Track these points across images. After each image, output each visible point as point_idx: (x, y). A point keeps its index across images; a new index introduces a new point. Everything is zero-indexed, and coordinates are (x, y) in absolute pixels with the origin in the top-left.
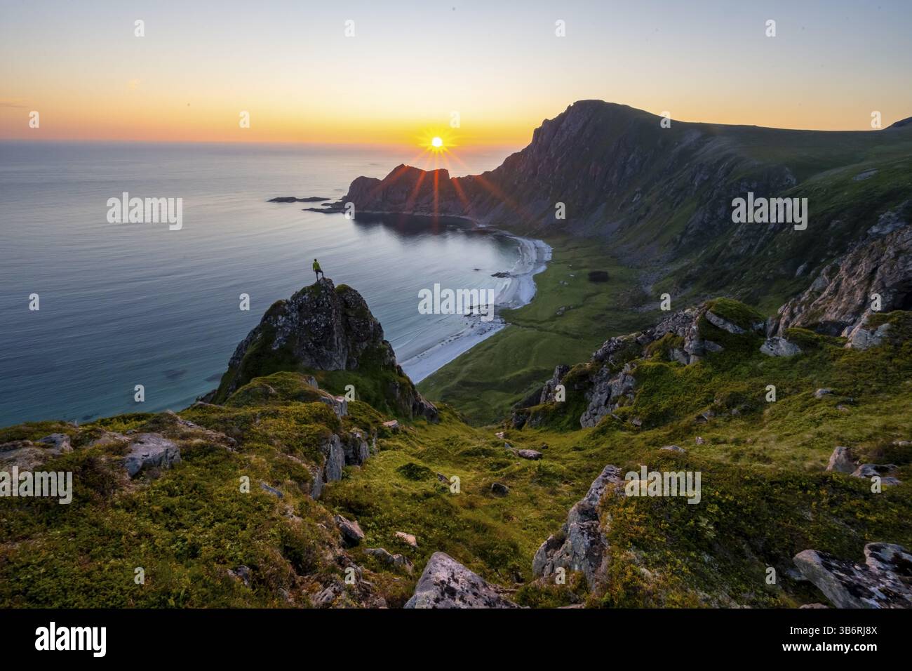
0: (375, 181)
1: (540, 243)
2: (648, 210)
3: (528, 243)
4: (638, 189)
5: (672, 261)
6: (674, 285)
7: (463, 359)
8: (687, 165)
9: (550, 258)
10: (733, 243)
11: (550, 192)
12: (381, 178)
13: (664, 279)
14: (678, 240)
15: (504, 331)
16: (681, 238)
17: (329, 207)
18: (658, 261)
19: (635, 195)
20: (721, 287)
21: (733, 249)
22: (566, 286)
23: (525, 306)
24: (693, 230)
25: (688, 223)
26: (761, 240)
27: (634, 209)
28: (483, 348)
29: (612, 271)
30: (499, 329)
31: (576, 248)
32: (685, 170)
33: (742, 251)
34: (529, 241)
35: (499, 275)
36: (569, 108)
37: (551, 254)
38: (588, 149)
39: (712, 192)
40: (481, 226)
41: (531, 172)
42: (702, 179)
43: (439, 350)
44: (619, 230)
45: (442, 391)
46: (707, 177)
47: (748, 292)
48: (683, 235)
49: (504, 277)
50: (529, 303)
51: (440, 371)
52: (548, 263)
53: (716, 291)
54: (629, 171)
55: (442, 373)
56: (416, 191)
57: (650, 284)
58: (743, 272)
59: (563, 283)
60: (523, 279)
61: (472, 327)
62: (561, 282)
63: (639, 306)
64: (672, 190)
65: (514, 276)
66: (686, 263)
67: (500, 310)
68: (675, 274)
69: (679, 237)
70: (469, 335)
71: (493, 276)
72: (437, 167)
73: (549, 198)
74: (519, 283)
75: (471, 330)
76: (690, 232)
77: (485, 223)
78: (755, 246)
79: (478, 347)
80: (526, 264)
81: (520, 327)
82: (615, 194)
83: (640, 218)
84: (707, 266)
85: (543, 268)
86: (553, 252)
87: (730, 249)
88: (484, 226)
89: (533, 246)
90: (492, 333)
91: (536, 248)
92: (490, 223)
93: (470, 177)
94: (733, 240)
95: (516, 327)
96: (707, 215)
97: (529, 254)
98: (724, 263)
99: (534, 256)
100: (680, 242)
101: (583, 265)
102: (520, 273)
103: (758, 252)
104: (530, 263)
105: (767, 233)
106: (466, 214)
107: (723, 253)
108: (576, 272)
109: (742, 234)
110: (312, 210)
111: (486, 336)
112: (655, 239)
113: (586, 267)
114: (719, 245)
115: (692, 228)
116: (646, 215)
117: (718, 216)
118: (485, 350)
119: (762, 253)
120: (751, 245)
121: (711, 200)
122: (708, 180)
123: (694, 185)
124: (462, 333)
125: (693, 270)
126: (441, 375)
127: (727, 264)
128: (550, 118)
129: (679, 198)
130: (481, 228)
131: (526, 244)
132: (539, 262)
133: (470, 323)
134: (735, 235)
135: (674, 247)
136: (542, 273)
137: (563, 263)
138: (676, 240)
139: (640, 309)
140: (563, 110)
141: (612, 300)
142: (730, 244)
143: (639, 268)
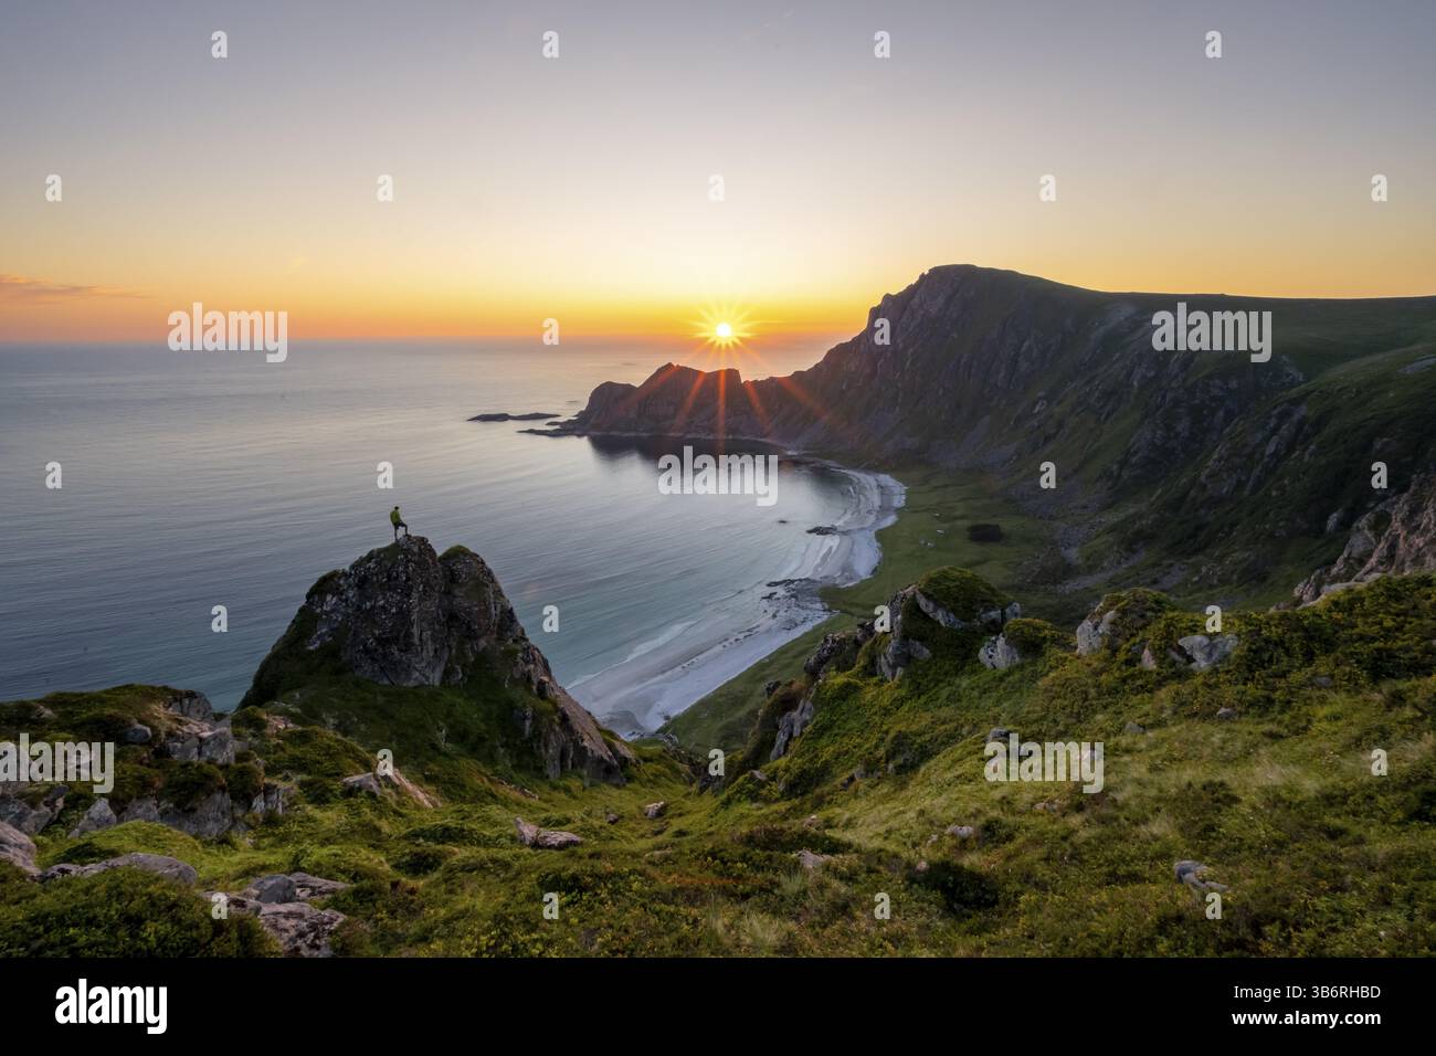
0: (628, 388)
1: (886, 479)
2: (1060, 425)
3: (868, 480)
4: (1041, 394)
5: (1108, 507)
6: (1115, 548)
7: (757, 672)
8: (1117, 355)
9: (903, 503)
10: (1209, 477)
11: (900, 400)
12: (637, 384)
13: (1098, 536)
14: (1115, 474)
15: (827, 624)
16: (1121, 469)
17: (557, 427)
18: (1085, 507)
19: (1035, 403)
20: (1196, 551)
21: (1209, 486)
22: (931, 549)
23: (862, 581)
24: (1140, 454)
25: (1130, 444)
26: (1256, 472)
27: (1036, 424)
28: (790, 654)
29: (1007, 524)
30: (820, 621)
31: (946, 486)
32: (1115, 362)
33: (1225, 489)
34: (868, 477)
35: (819, 531)
36: (922, 276)
37: (904, 498)
38: (955, 335)
39: (1164, 397)
40: (790, 453)
41: (867, 370)
42: (1144, 377)
43: (718, 656)
44: (1014, 458)
45: (721, 729)
46: (1152, 374)
47: (1245, 560)
48: (1123, 464)
49: (827, 533)
50: (869, 577)
51: (719, 693)
52: (899, 511)
53: (1188, 558)
54: (1024, 366)
55: (721, 696)
56: (690, 401)
57: (1075, 546)
58: (1233, 526)
59: (926, 544)
60: (859, 537)
61: (774, 616)
62: (923, 542)
63: (1056, 582)
64: (1096, 394)
65: (844, 533)
66: (1131, 511)
67: (821, 589)
68: (1112, 529)
69: (1115, 467)
70: (768, 631)
71: (810, 532)
72: (723, 366)
73: (897, 408)
74: (853, 544)
75: (773, 622)
76: (1134, 460)
77: (798, 449)
78: (1248, 479)
79: (783, 651)
80: (863, 512)
81: (855, 618)
82: (1004, 402)
83: (1048, 439)
84: (1167, 515)
85: (890, 520)
86: (908, 493)
87: (1205, 486)
88: (795, 453)
89: (874, 484)
90: (808, 627)
91: (880, 486)
92: (804, 449)
93: (772, 380)
94: (1207, 471)
95: (847, 616)
96: (1159, 432)
97: (869, 496)
98: (1197, 510)
99: (876, 499)
100: (1119, 476)
101: (957, 513)
102: (854, 527)
103: (1254, 491)
104: (869, 512)
105: (1266, 460)
106: (765, 436)
107: (1193, 493)
108: (946, 525)
109: (1222, 463)
110: (531, 431)
111: (797, 633)
112: (1076, 471)
113: (963, 517)
114: (1185, 480)
115: (1136, 452)
116: (1057, 433)
117: (1177, 434)
118: (795, 657)
119: (1261, 493)
120: (1239, 481)
121: (1162, 410)
122: (1154, 377)
123: (1132, 386)
124: (758, 626)
125: (1144, 522)
126: (720, 700)
127: (1202, 512)
128: (894, 292)
129: (1109, 408)
130: (792, 456)
131: (864, 482)
132: (884, 510)
133: (771, 611)
134: (1210, 463)
135: (1110, 483)
136: (887, 528)
137: (924, 511)
138: (1112, 473)
139: (1059, 588)
140: (914, 280)
141: (1011, 573)
142: (1203, 478)
143: (1051, 518)
